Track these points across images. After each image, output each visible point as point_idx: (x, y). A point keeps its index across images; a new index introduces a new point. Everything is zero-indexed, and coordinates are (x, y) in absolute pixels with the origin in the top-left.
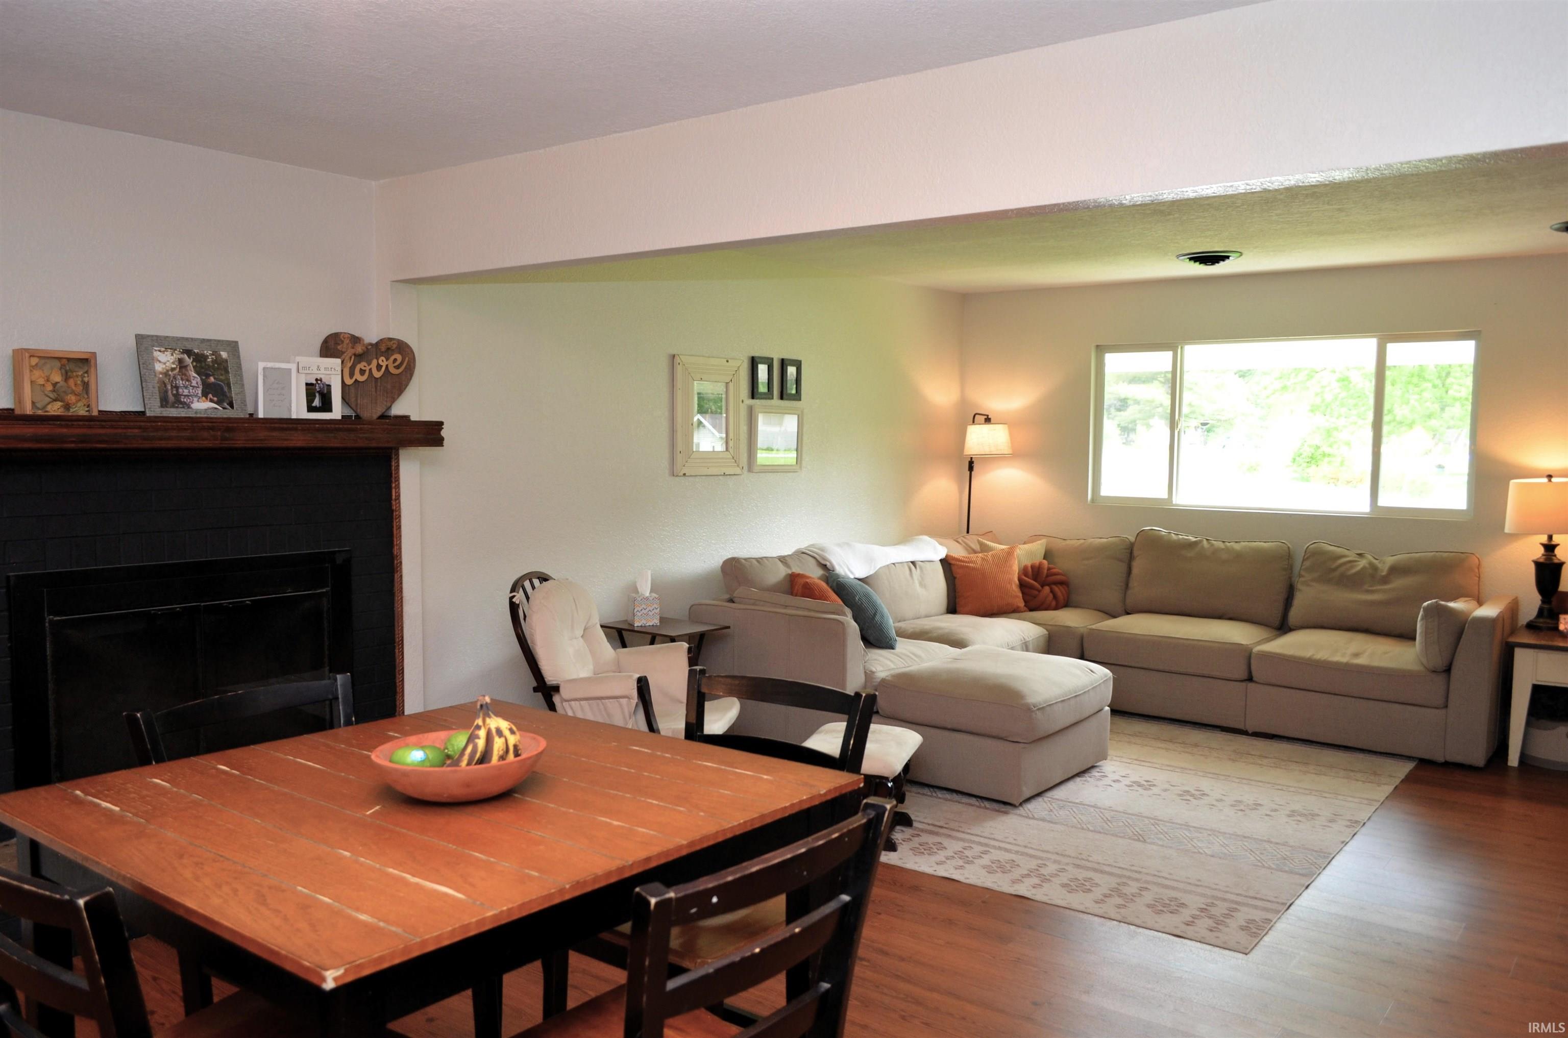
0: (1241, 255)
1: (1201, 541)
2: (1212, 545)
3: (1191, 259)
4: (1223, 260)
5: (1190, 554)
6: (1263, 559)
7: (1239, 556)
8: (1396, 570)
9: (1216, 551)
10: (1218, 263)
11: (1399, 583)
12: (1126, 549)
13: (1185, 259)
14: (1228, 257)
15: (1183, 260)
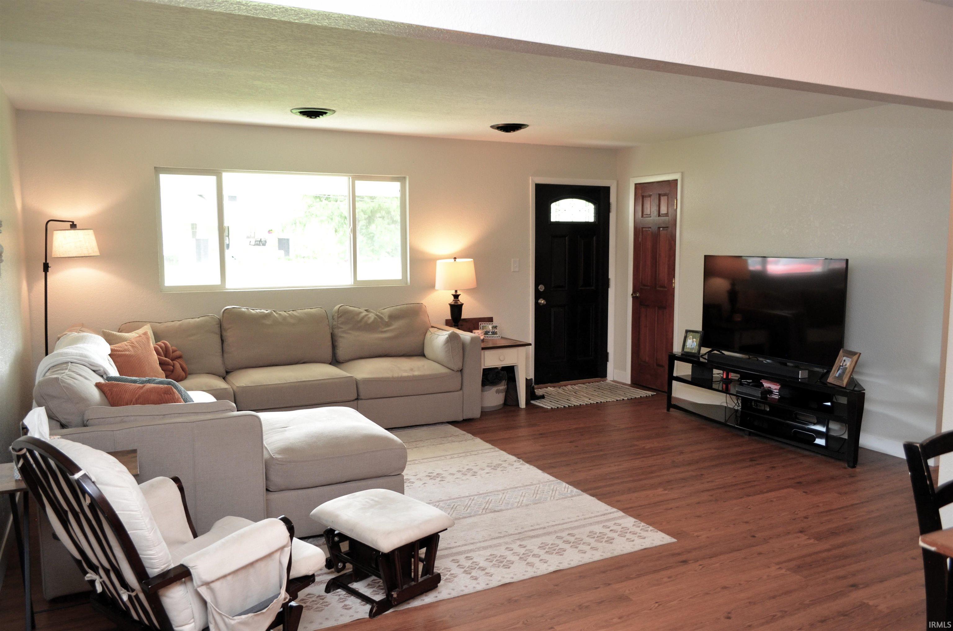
0: (335, 113)
1: (271, 313)
2: (280, 314)
3: (301, 113)
4: (322, 115)
5: (268, 322)
6: (315, 319)
7: (300, 320)
8: (393, 317)
9: (285, 318)
10: (319, 117)
11: (396, 325)
12: (217, 324)
13: (296, 112)
14: (326, 113)
15: (295, 113)
